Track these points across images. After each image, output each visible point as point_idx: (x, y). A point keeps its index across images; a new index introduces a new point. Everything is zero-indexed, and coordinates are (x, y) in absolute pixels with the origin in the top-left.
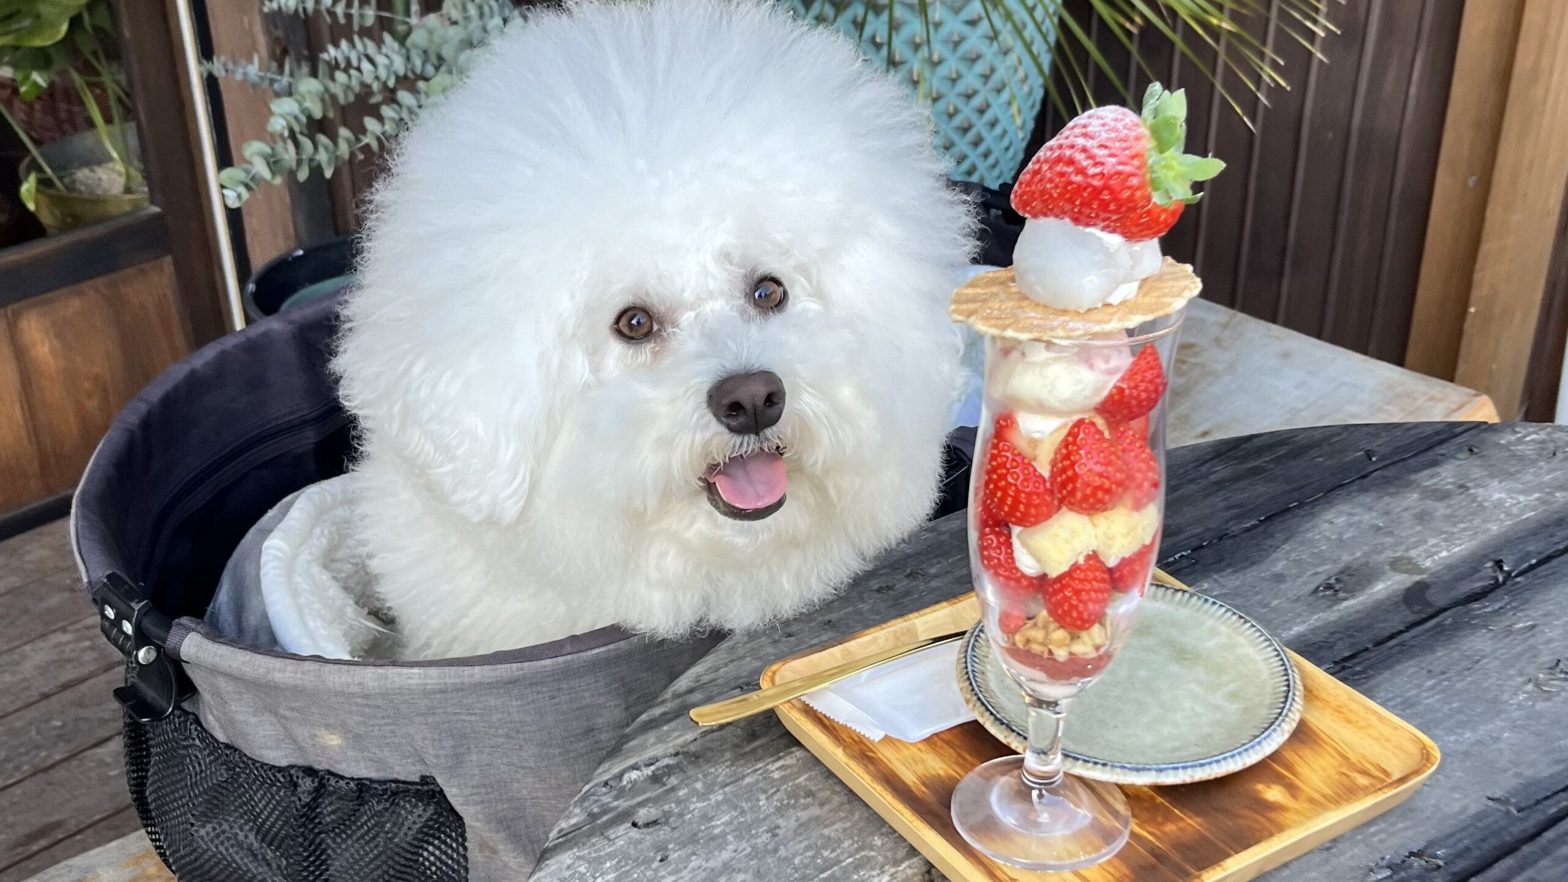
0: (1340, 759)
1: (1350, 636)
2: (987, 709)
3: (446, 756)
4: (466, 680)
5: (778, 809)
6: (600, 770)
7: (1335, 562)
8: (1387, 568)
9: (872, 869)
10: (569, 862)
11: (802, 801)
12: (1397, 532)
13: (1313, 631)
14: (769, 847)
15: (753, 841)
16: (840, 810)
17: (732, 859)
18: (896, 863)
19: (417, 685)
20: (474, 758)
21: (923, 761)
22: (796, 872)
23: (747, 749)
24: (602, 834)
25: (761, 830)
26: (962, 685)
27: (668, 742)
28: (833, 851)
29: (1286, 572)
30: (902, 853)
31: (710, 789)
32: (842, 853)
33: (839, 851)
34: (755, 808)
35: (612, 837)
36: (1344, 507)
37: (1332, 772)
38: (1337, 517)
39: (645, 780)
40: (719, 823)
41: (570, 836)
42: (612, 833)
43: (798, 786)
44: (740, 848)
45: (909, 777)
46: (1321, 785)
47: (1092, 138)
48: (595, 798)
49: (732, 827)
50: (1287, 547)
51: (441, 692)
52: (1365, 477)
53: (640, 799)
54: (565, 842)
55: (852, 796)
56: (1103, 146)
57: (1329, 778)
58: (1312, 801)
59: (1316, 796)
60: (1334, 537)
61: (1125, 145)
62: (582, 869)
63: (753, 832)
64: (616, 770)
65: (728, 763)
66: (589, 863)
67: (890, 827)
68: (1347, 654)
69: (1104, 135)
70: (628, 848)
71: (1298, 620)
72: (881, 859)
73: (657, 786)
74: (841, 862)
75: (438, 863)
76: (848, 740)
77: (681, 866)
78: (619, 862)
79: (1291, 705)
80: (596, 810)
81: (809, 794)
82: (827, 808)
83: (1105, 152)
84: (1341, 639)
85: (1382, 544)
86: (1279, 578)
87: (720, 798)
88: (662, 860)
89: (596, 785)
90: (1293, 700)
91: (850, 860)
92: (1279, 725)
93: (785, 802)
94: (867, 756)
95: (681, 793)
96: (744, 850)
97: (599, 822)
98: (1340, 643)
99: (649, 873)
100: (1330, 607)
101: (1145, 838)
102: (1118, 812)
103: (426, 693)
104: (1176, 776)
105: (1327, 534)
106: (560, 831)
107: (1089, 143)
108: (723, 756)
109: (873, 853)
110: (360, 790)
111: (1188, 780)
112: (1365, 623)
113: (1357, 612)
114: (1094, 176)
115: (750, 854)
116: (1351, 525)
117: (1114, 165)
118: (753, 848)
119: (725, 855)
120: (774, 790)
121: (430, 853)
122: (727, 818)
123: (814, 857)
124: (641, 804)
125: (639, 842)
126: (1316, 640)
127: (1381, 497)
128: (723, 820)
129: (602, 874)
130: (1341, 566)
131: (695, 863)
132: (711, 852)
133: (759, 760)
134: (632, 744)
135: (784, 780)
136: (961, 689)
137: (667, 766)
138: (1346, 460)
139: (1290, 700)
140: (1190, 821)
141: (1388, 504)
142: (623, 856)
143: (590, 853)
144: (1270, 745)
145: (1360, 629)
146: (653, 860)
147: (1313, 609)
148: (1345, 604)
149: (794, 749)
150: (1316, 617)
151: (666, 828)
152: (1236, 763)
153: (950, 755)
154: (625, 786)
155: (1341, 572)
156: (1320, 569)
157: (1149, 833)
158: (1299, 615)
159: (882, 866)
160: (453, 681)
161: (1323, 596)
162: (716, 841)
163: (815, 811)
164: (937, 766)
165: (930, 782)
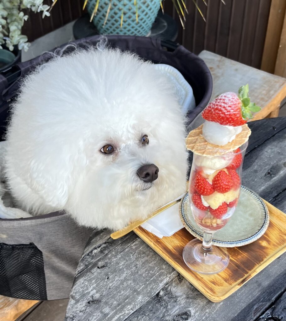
0: (279, 231)
1: (276, 189)
2: (189, 227)
3: (37, 239)
4: (43, 222)
5: (136, 259)
6: (86, 250)
7: (270, 165)
8: (283, 166)
9: (164, 276)
10: (83, 281)
11: (142, 255)
12: (284, 154)
13: (267, 188)
14: (136, 271)
15: (131, 270)
16: (152, 257)
17: (127, 276)
18: (170, 273)
19: (29, 225)
20: (45, 238)
21: (173, 241)
22: (144, 279)
23: (125, 240)
24: (90, 271)
25: (133, 266)
26: (182, 219)
27: (103, 239)
28: (153, 271)
29: (257, 169)
30: (171, 270)
31: (117, 254)
32: (155, 271)
33: (154, 271)
34: (130, 259)
35: (93, 272)
36: (269, 147)
37: (278, 235)
38: (268, 150)
39: (99, 252)
40: (121, 265)
41: (81, 273)
42: (93, 271)
43: (140, 251)
44: (128, 272)
45: (170, 247)
46: (276, 240)
47: (226, 104)
48: (86, 260)
49: (124, 266)
50: (257, 161)
51: (36, 226)
52: (274, 136)
53: (98, 259)
54: (80, 275)
55: (155, 253)
56: (230, 106)
57: (277, 237)
58: (274, 245)
59: (275, 244)
60: (268, 157)
61: (235, 106)
62: (86, 284)
63: (131, 267)
64: (90, 250)
65: (120, 245)
66: (88, 281)
67: (167, 262)
68: (276, 195)
69: (230, 103)
70: (98, 275)
71: (262, 185)
72: (166, 272)
73: (102, 254)
74: (155, 274)
75: (35, 262)
76: (152, 236)
77: (113, 280)
78: (96, 280)
79: (267, 219)
80: (87, 264)
81: (144, 253)
82: (149, 257)
83: (230, 108)
84: (274, 190)
85: (281, 158)
86: (256, 171)
87: (120, 256)
88: (108, 279)
89: (86, 255)
90: (267, 217)
91: (158, 273)
92: (265, 226)
93: (138, 256)
94: (158, 241)
95: (109, 256)
96: (129, 273)
97: (88, 268)
98: (274, 191)
99: (105, 283)
100: (270, 180)
101: (234, 261)
102: (226, 254)
103: (32, 226)
104: (241, 244)
105: (266, 156)
106: (78, 271)
107: (226, 106)
108: (118, 243)
109: (163, 271)
110: (13, 248)
111: (244, 245)
112: (279, 185)
113: (277, 181)
114: (227, 115)
115: (131, 274)
116: (272, 152)
117: (233, 112)
118: (131, 272)
119: (125, 275)
120: (134, 252)
121: (33, 261)
122: (123, 263)
123: (148, 273)
124: (99, 261)
125: (101, 273)
126: (268, 191)
127: (279, 143)
128: (122, 264)
129: (92, 285)
130: (271, 166)
131: (117, 278)
132: (120, 275)
133: (129, 243)
134: (93, 240)
135: (136, 249)
136: (182, 221)
137: (104, 247)
138: (268, 130)
139: (266, 217)
140: (244, 254)
141: (281, 145)
142: (97, 279)
143: (88, 278)
144: (263, 232)
145: (278, 187)
146: (105, 279)
147: (266, 181)
148: (274, 178)
149: (137, 239)
150: (267, 183)
151: (107, 268)
152: (255, 239)
153: (180, 238)
154: (94, 255)
155: (272, 168)
156: (266, 168)
157: (235, 259)
158: (262, 183)
159: (167, 275)
160: (39, 223)
161: (268, 176)
162: (121, 271)
163: (146, 258)
164: (177, 242)
165: (176, 248)
